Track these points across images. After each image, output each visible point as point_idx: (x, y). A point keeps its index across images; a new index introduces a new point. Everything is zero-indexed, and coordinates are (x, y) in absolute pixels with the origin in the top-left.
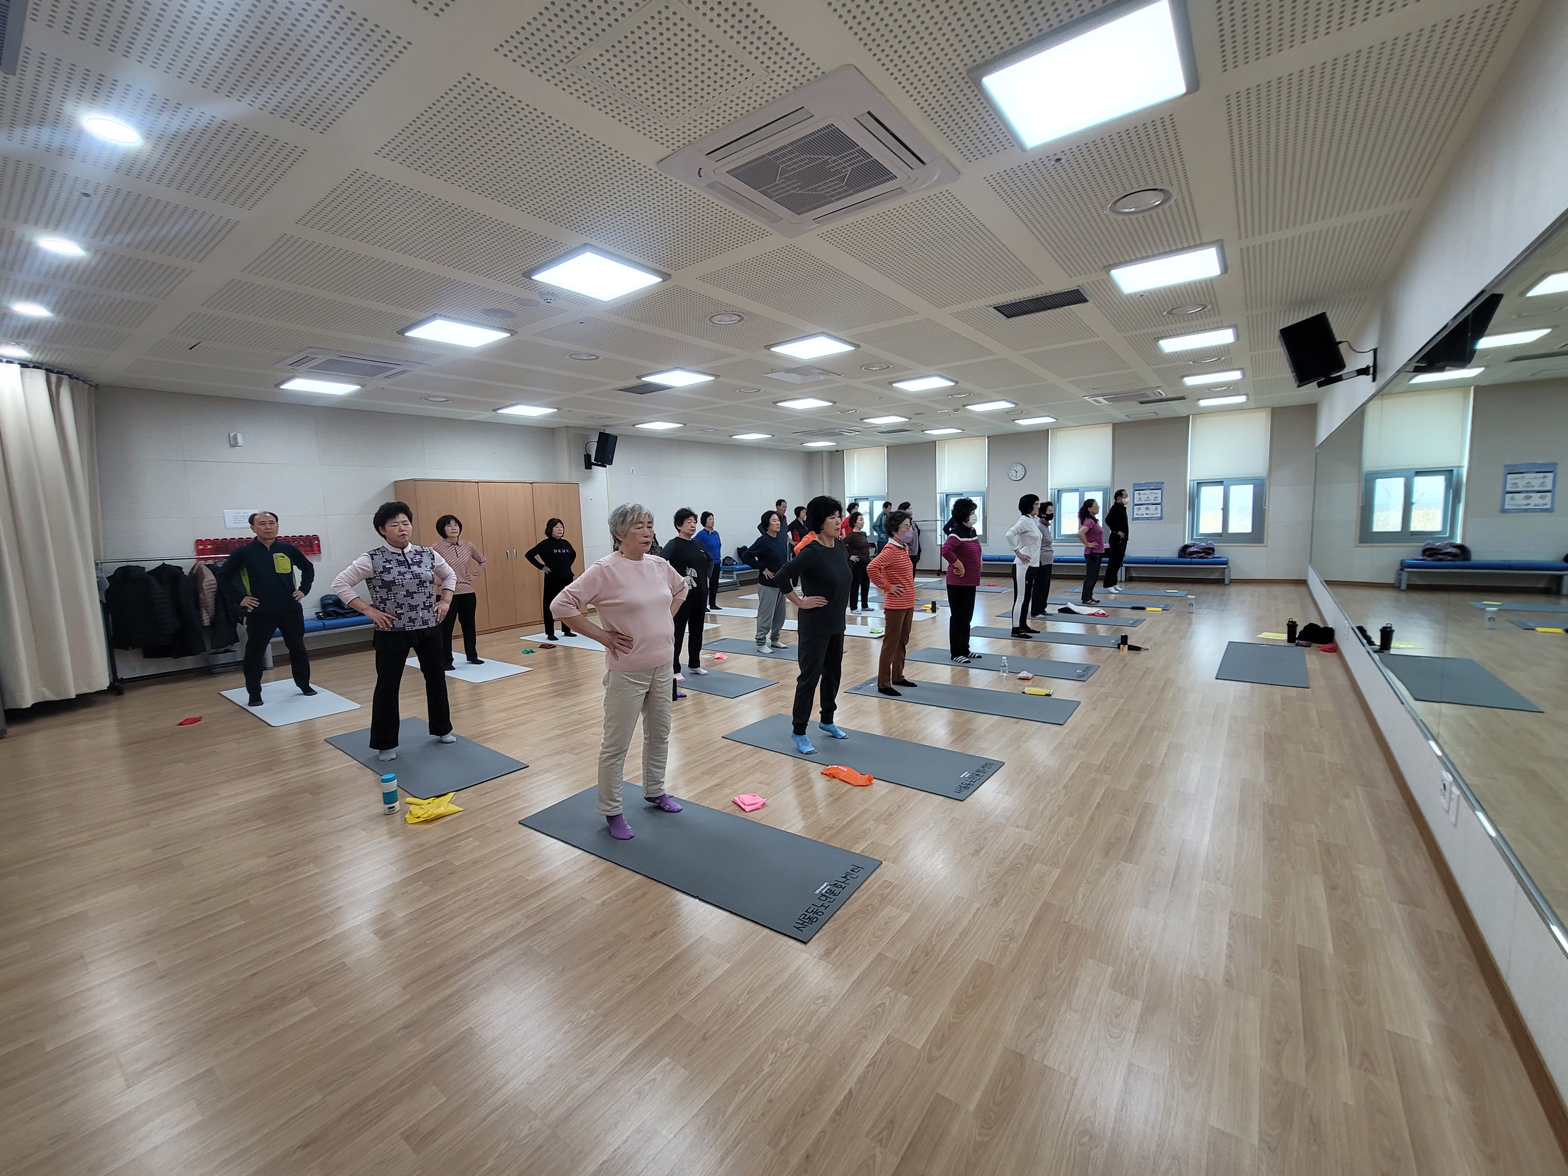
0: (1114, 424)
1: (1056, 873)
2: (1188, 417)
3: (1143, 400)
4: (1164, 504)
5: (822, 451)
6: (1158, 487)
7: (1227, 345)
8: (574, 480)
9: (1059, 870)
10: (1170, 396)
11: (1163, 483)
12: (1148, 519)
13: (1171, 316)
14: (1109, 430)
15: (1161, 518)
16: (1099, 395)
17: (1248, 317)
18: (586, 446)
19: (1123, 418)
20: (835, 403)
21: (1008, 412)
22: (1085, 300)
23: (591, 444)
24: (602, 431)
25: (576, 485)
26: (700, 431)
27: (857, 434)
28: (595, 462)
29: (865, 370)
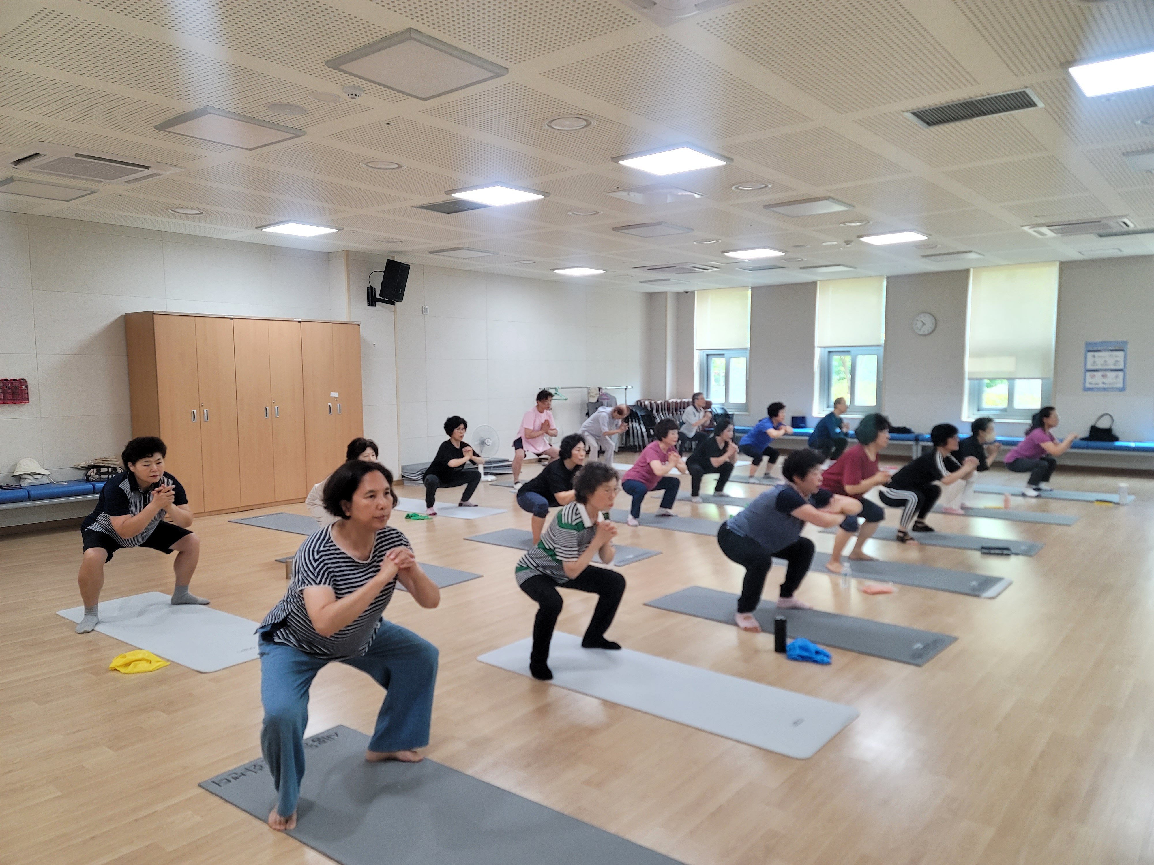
0: (1062, 264)
3: (1103, 231)
4: (1128, 371)
5: (666, 293)
6: (1120, 347)
8: (353, 320)
10: (1139, 227)
11: (1126, 342)
12: (1105, 389)
14: (1054, 271)
15: (1123, 389)
16: (1043, 225)
18: (371, 276)
19: (1074, 256)
21: (917, 245)
22: (1032, 104)
23: (376, 274)
24: (390, 259)
25: (356, 326)
26: (515, 262)
27: (716, 271)
28: (381, 298)
29: (736, 190)
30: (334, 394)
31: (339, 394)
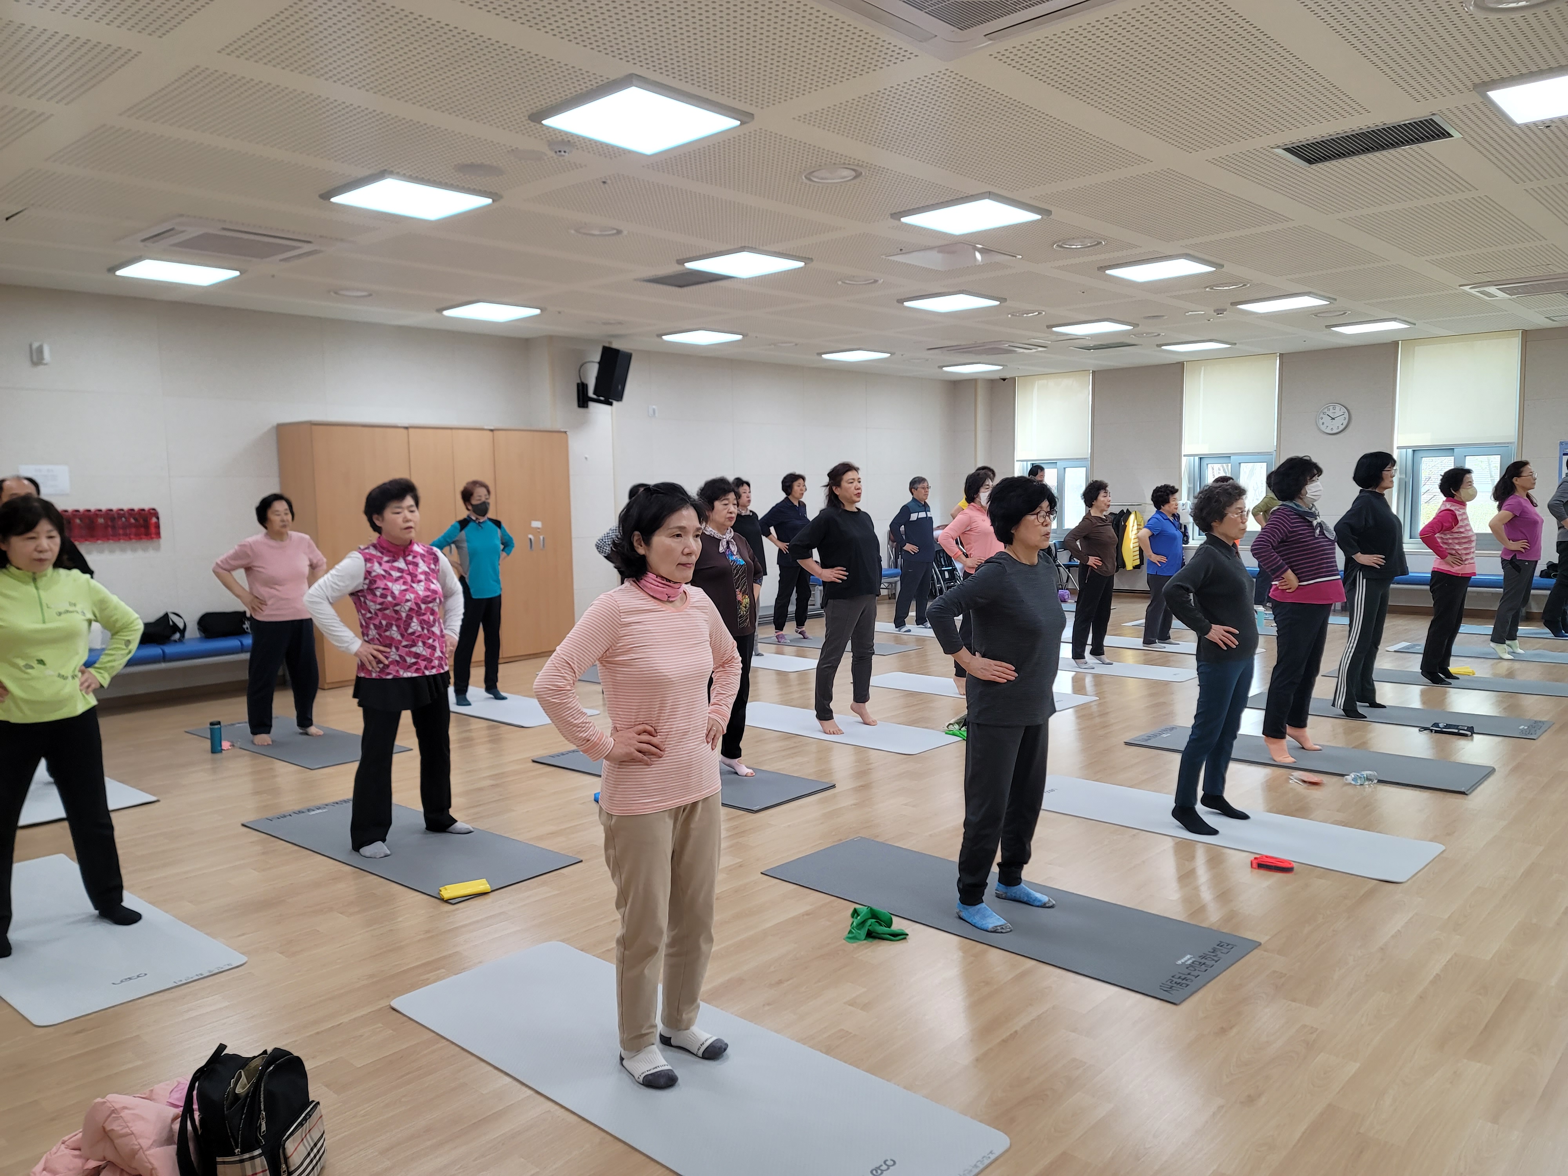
0: (1525, 333)
5: (976, 380)
8: (559, 426)
14: (1513, 344)
18: (581, 368)
19: (1541, 323)
20: (1002, 300)
21: (1315, 313)
23: (589, 365)
24: (607, 345)
25: (563, 435)
26: (770, 345)
27: (1041, 351)
28: (595, 397)
29: (1059, 249)
30: (536, 524)
31: (543, 524)
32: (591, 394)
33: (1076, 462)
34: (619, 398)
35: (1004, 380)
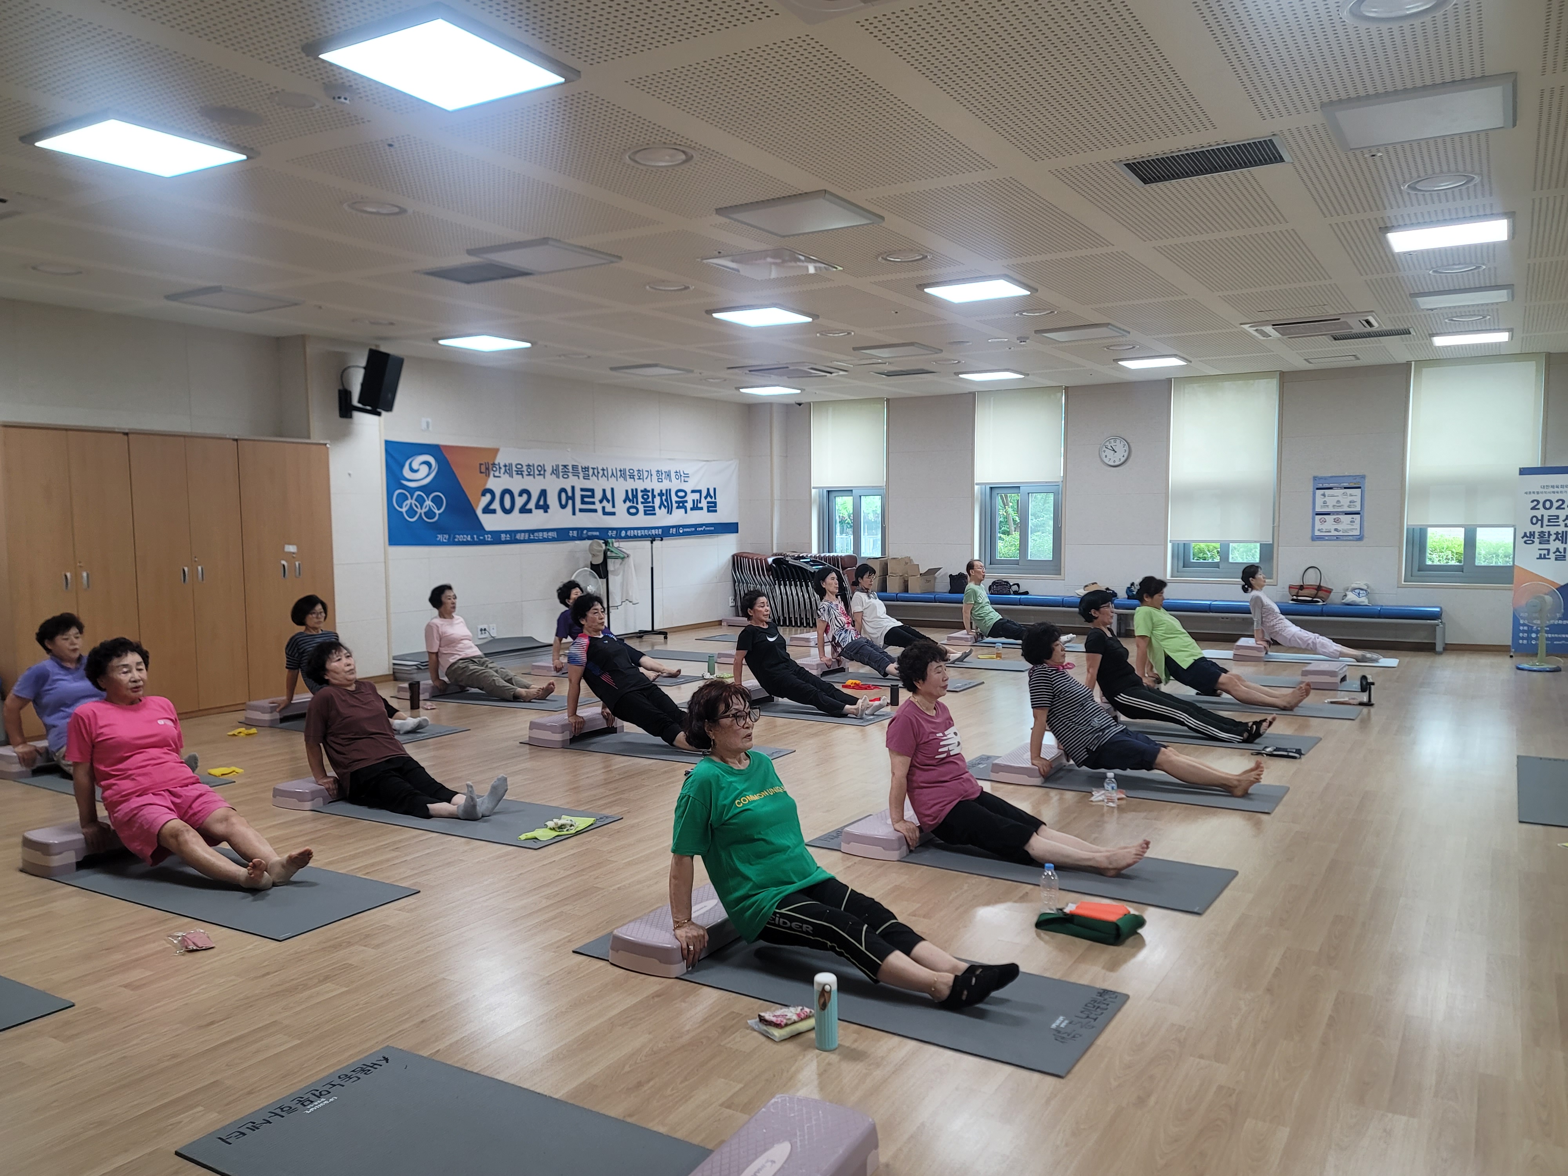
0: (1282, 374)
1: (1283, 1134)
2: (1408, 364)
3: (1338, 333)
4: (1366, 514)
5: (771, 404)
6: (1355, 484)
7: (1495, 245)
8: (317, 437)
9: (1288, 1129)
10: (1389, 327)
11: (1363, 477)
12: (1338, 538)
13: (1412, 192)
14: (1273, 385)
15: (1360, 538)
16: (1265, 323)
17: (1534, 200)
18: (343, 374)
19: (1300, 364)
20: (815, 317)
21: (1108, 345)
22: (1277, 159)
23: (352, 370)
24: (374, 348)
25: (323, 447)
26: (560, 356)
27: (842, 376)
28: (360, 405)
29: (884, 261)
30: (292, 549)
31: (298, 548)
32: (355, 402)
33: (871, 491)
34: (389, 408)
35: (800, 404)
